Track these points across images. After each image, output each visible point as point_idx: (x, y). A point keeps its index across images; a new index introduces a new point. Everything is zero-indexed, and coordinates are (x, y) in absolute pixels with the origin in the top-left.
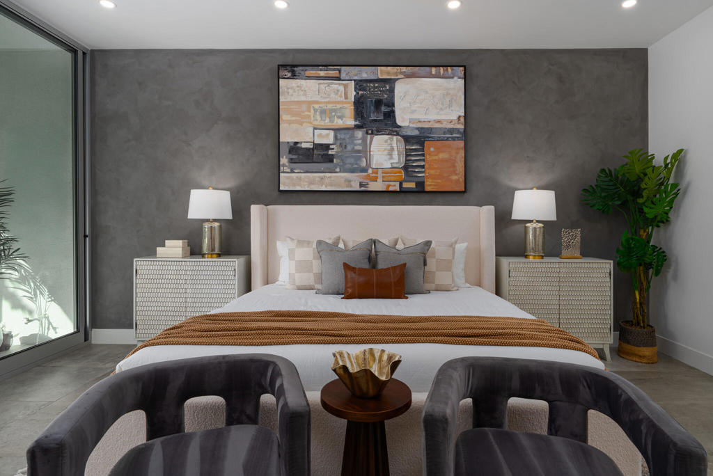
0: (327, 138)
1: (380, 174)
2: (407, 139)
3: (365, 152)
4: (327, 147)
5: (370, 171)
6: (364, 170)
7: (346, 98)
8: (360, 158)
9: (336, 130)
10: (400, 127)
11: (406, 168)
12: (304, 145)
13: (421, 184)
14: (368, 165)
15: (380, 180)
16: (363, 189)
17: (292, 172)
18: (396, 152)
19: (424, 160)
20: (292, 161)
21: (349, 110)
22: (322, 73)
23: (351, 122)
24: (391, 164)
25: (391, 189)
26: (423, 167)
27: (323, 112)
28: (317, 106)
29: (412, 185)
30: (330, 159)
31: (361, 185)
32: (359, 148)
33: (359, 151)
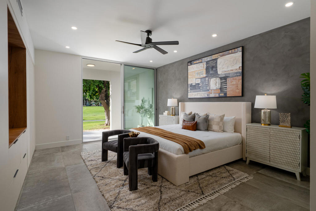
0: (199, 81)
1: (213, 92)
2: (221, 78)
3: (208, 85)
4: (199, 84)
5: (210, 91)
6: (208, 90)
7: (204, 68)
8: (207, 87)
9: (201, 79)
10: (219, 74)
11: (221, 89)
12: (193, 84)
13: (225, 94)
14: (210, 89)
15: (213, 93)
16: (208, 96)
17: (191, 92)
18: (218, 83)
19: (226, 85)
20: (191, 89)
21: (204, 71)
22: (198, 62)
23: (205, 75)
24: (216, 88)
25: (216, 96)
26: (226, 88)
27: (198, 74)
28: (196, 72)
29: (222, 95)
30: (199, 88)
31: (208, 95)
32: (207, 83)
33: (207, 84)
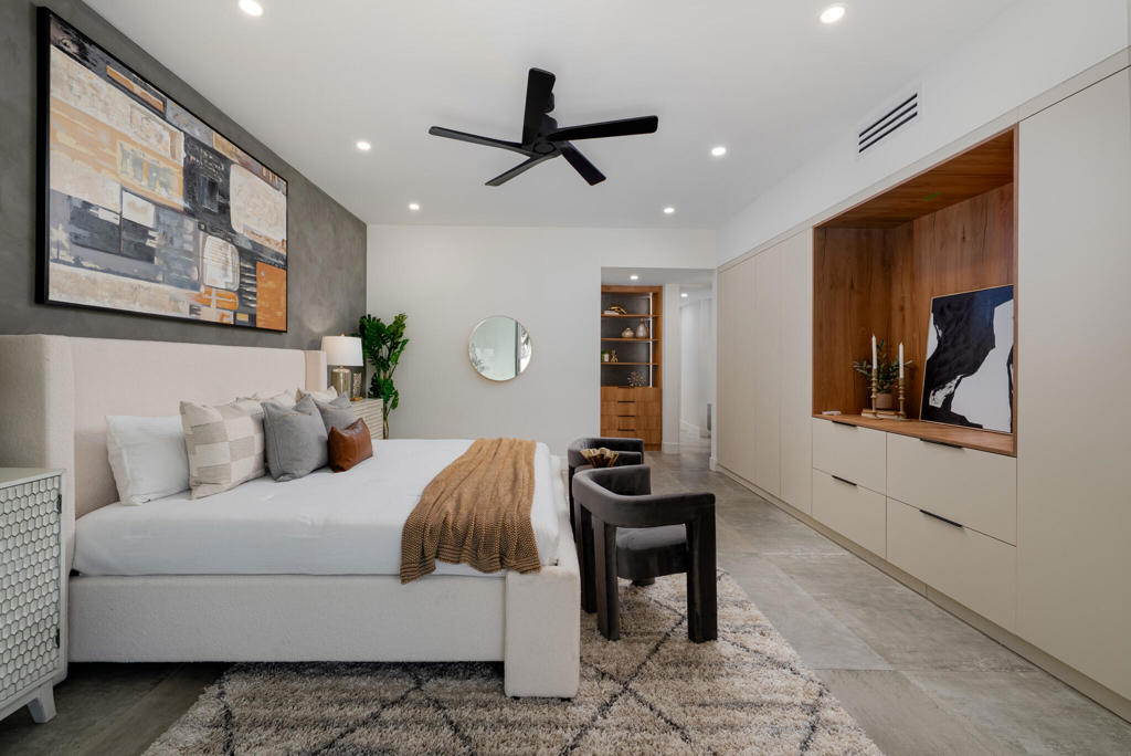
0: (146, 217)
1: (214, 298)
2: (242, 252)
3: (195, 257)
4: (142, 231)
5: (203, 289)
6: (195, 286)
7: (173, 156)
8: (190, 265)
9: (159, 206)
10: (234, 232)
11: (240, 292)
12: (103, 215)
13: (253, 318)
14: (201, 279)
15: (213, 304)
16: (193, 316)
17: (78, 264)
18: (230, 268)
19: (255, 286)
20: (76, 240)
21: (177, 180)
22: (137, 89)
23: (179, 201)
24: (227, 283)
25: (226, 321)
26: (254, 294)
27: (138, 163)
28: (128, 147)
29: (243, 318)
30: (147, 255)
31: (192, 310)
32: (189, 248)
33: (189, 254)
